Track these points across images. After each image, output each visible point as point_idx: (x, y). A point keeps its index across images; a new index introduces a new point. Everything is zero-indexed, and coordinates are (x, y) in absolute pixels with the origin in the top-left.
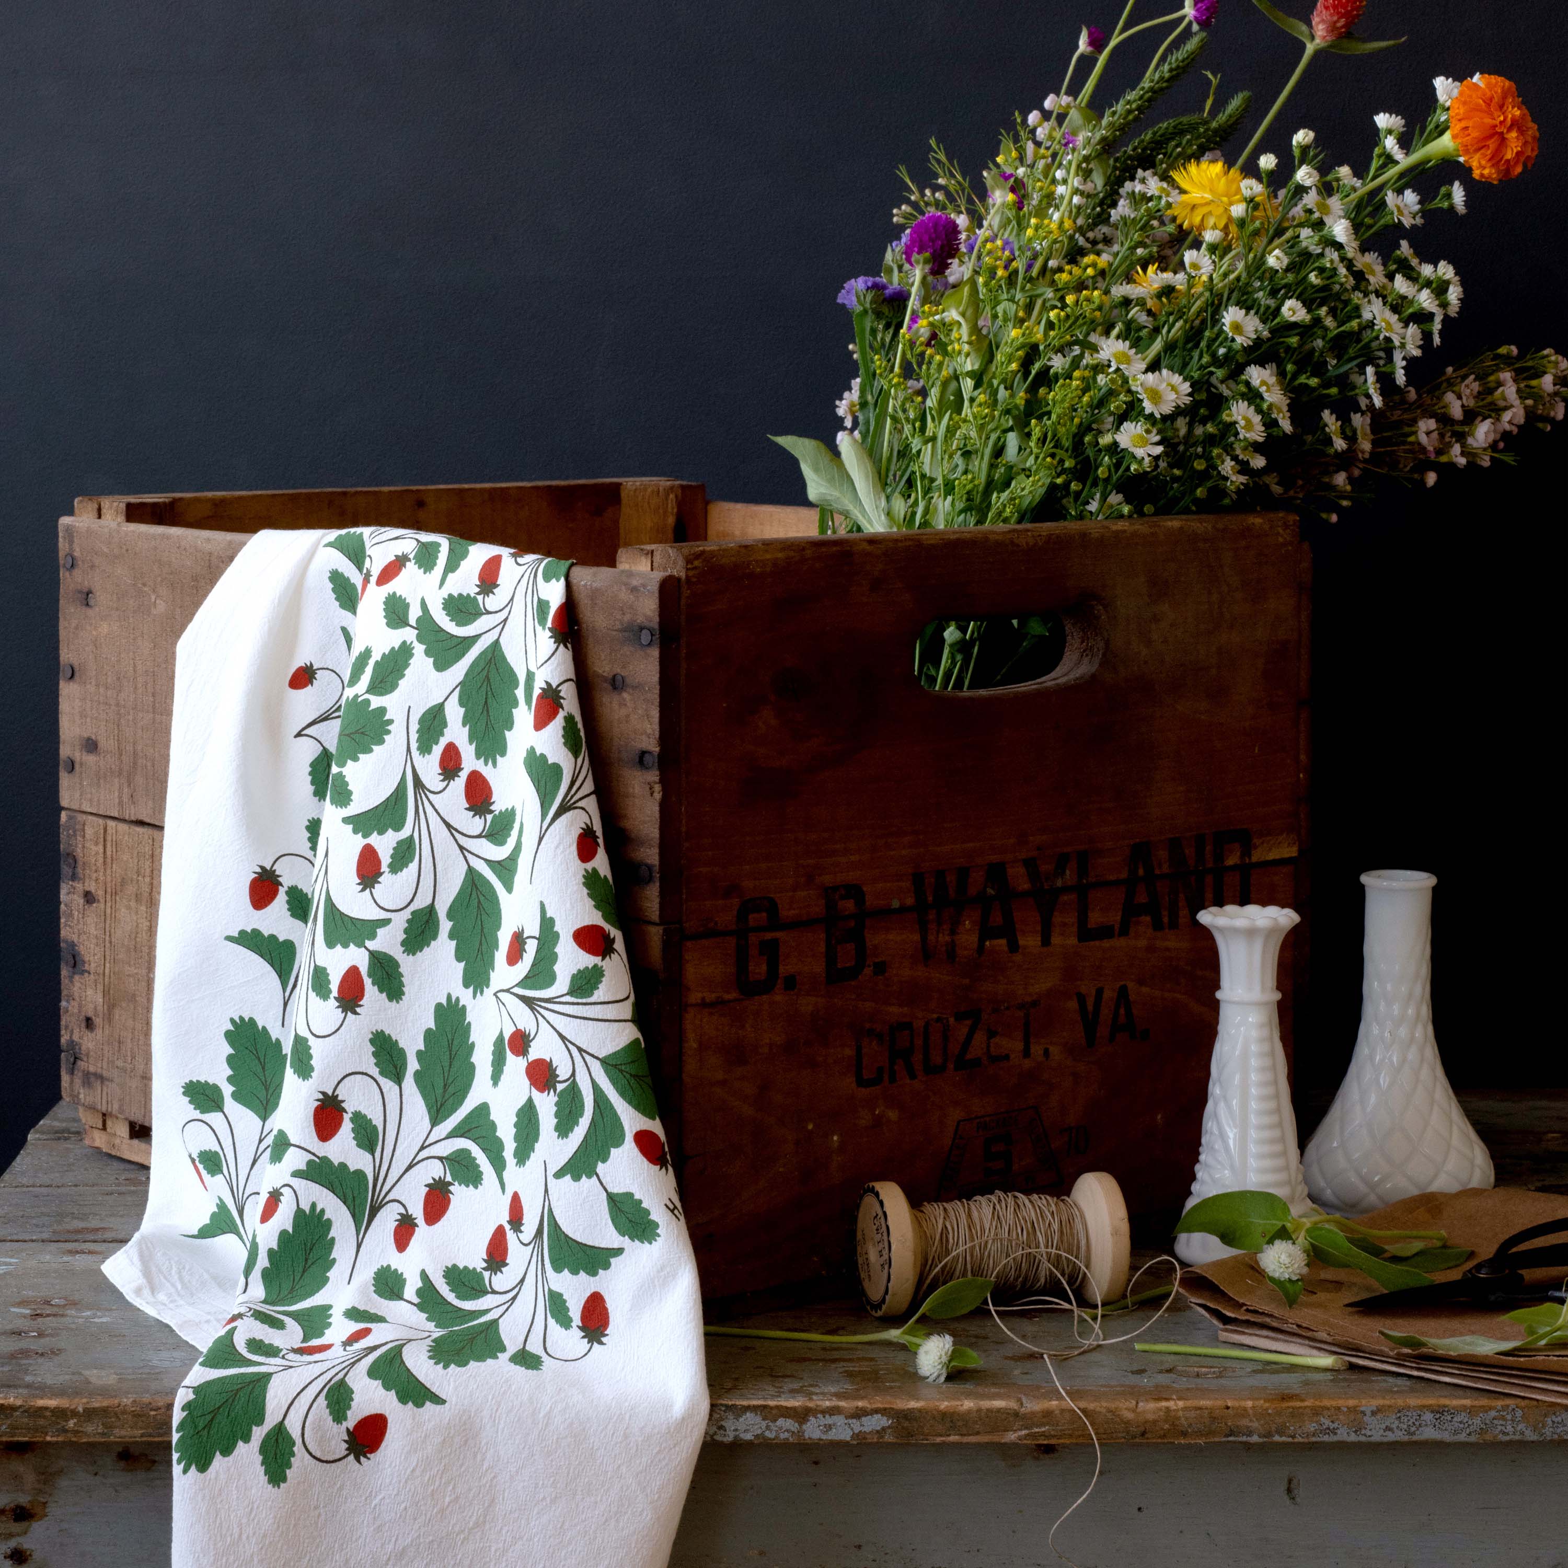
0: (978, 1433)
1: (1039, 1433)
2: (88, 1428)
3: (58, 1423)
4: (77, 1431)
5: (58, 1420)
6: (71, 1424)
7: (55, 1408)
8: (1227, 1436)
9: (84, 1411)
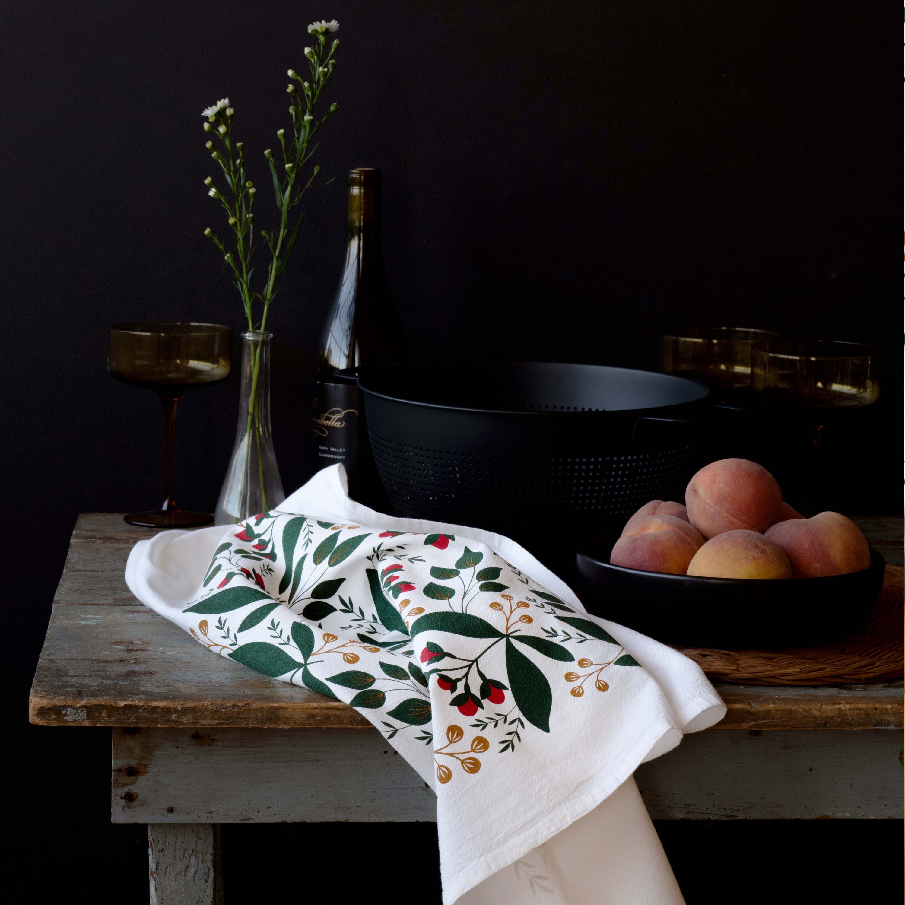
1: (762, 723)
2: (184, 719)
3: (165, 717)
4: (177, 722)
5: (165, 715)
6: (174, 716)
7: (164, 707)
8: (875, 726)
9: (181, 709)
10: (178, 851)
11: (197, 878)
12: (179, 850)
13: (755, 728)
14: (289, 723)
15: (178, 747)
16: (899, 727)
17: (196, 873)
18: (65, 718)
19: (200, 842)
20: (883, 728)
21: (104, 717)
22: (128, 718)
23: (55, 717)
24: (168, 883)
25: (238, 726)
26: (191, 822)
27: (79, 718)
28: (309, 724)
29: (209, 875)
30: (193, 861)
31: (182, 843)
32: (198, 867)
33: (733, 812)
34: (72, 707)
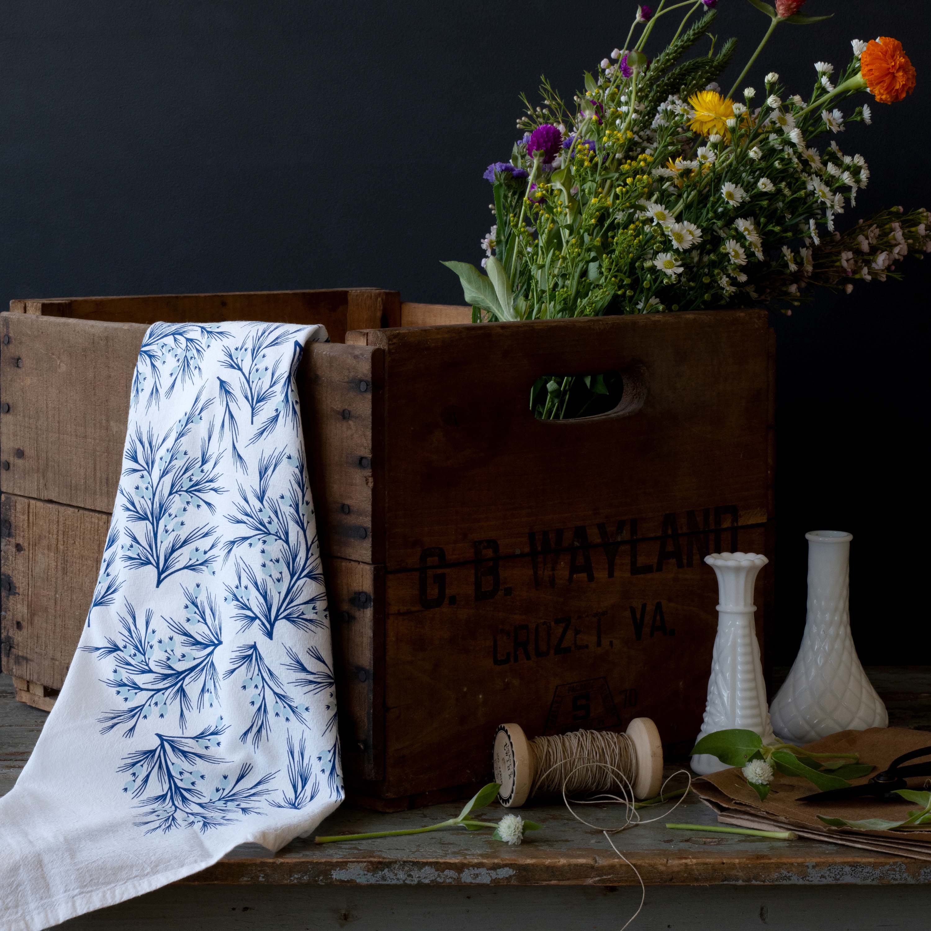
0: (569, 879)
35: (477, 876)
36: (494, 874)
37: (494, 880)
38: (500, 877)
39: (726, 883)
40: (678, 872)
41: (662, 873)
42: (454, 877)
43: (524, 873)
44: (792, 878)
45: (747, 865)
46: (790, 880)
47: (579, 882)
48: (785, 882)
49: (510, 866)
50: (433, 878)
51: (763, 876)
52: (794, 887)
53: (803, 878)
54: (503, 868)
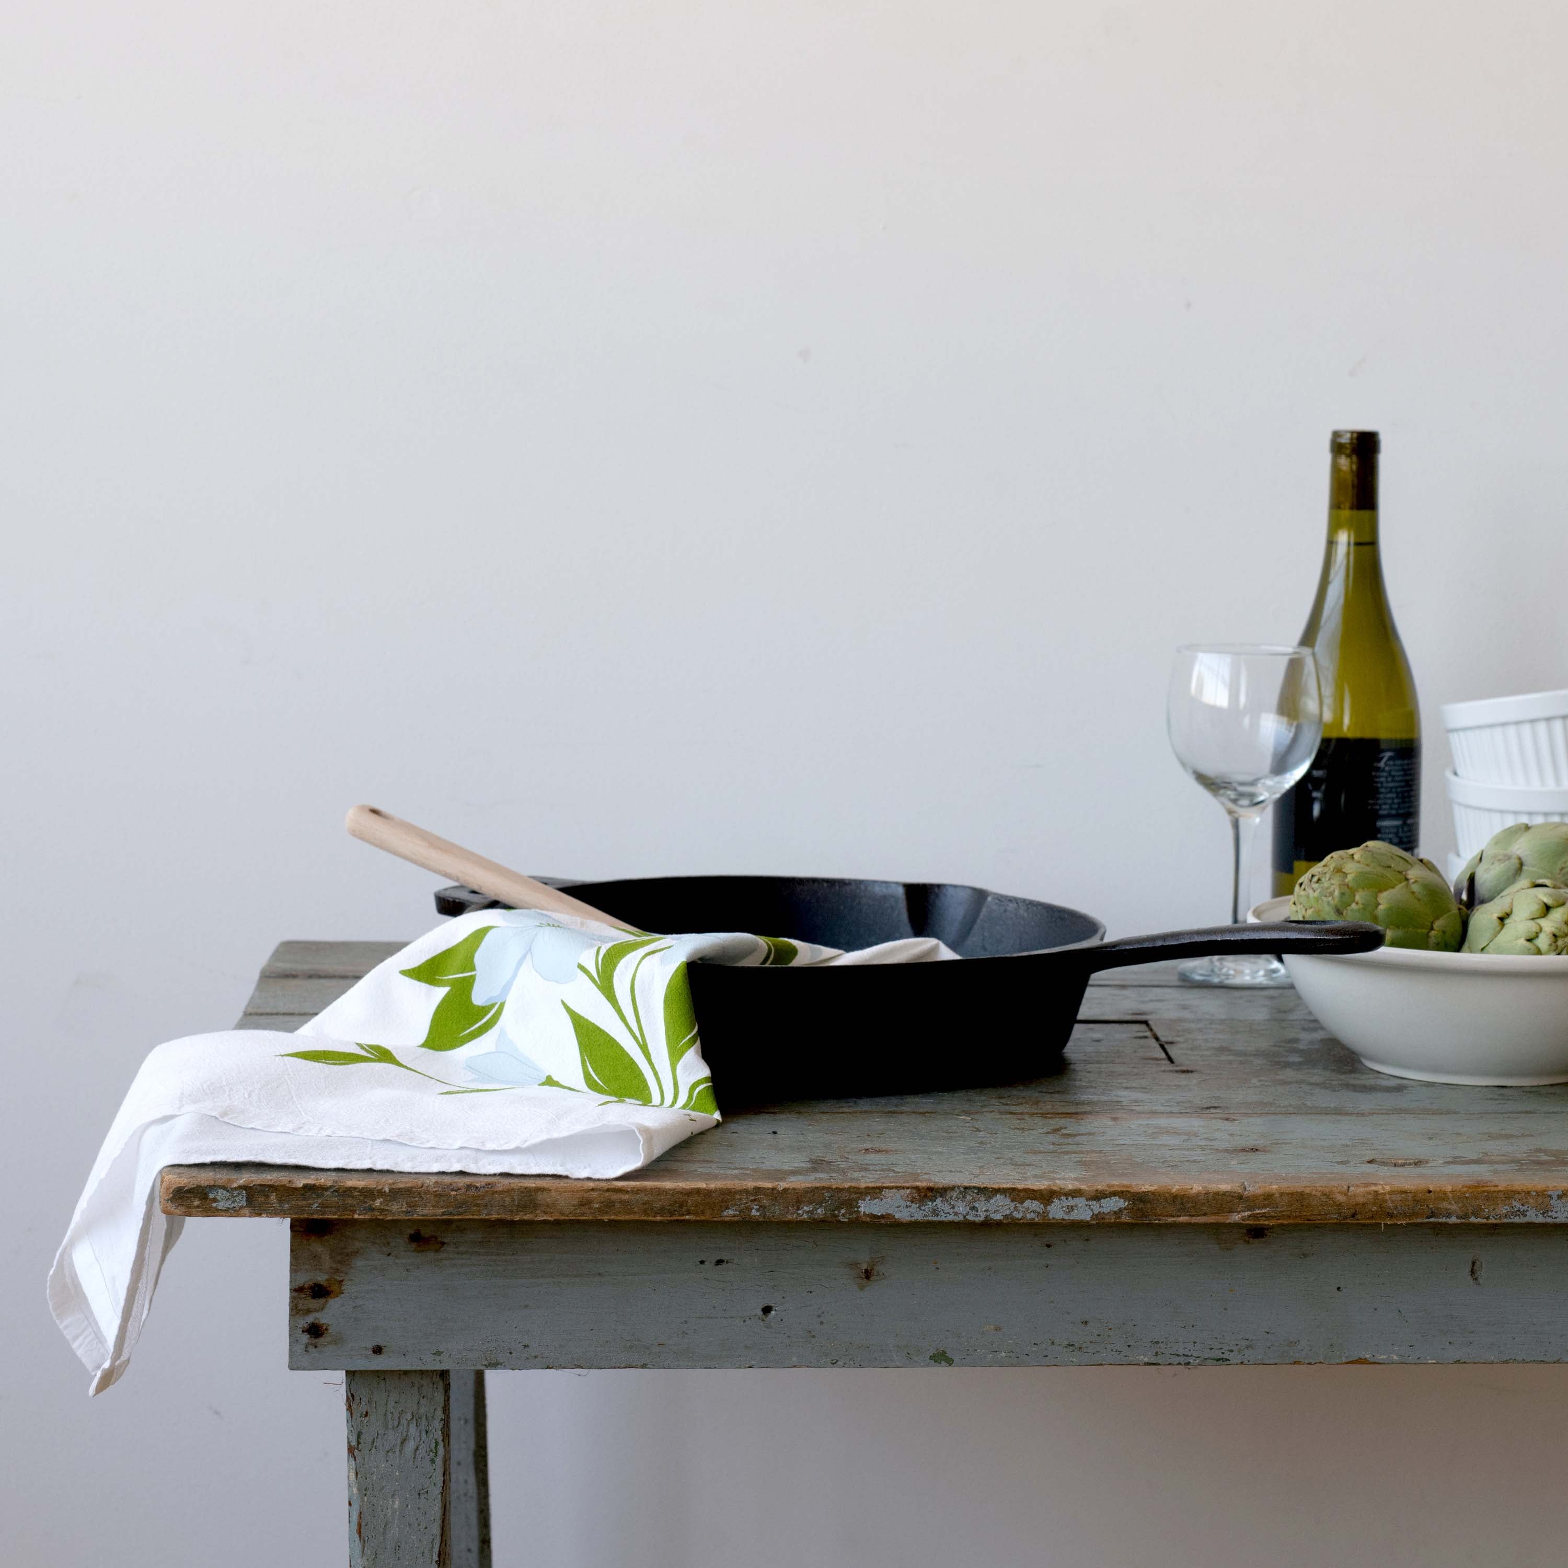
0: (1205, 1214)
1: (1260, 1214)
2: (393, 1207)
3: (366, 1202)
4: (383, 1210)
5: (366, 1200)
6: (378, 1203)
7: (363, 1188)
8: (1428, 1217)
9: (390, 1191)
10: (390, 1416)
11: (419, 1457)
12: (391, 1413)
13: (1250, 1220)
14: (552, 1213)
15: (389, 1255)
16: (1464, 1219)
17: (417, 1449)
18: (214, 1205)
19: (423, 1401)
20: (1440, 1220)
21: (274, 1203)
22: (309, 1205)
23: (198, 1203)
24: (375, 1463)
25: (475, 1217)
26: (408, 1368)
27: (236, 1205)
28: (583, 1214)
29: (437, 1452)
30: (413, 1429)
31: (396, 1402)
32: (421, 1439)
33: (1223, 1353)
34: (224, 1188)
35: (1071, 1209)
36: (1096, 1207)
37: (1097, 1216)
38: (1106, 1210)
39: (1432, 1220)
40: (1364, 1204)
41: (1340, 1205)
42: (1038, 1210)
43: (1141, 1205)
44: (1528, 1213)
45: (1464, 1193)
46: (1525, 1216)
47: (1220, 1219)
48: (1517, 1220)
49: (1121, 1194)
50: (1008, 1212)
51: (1487, 1210)
52: (1530, 1226)
53: (1543, 1214)
54: (1110, 1197)
